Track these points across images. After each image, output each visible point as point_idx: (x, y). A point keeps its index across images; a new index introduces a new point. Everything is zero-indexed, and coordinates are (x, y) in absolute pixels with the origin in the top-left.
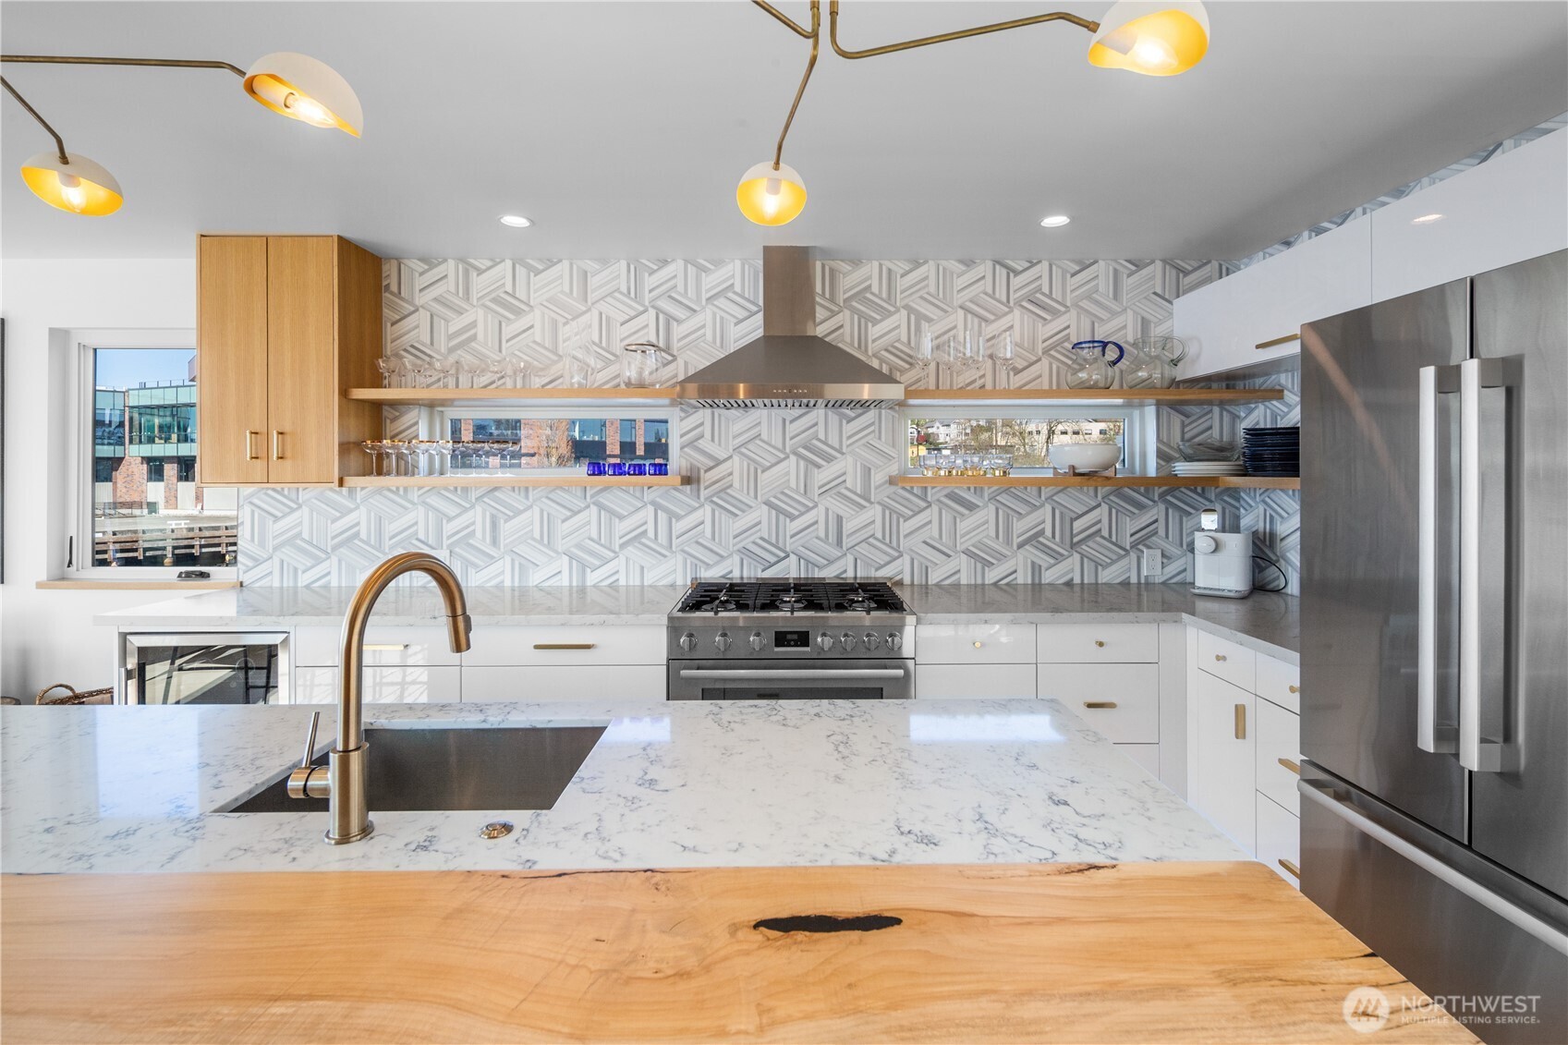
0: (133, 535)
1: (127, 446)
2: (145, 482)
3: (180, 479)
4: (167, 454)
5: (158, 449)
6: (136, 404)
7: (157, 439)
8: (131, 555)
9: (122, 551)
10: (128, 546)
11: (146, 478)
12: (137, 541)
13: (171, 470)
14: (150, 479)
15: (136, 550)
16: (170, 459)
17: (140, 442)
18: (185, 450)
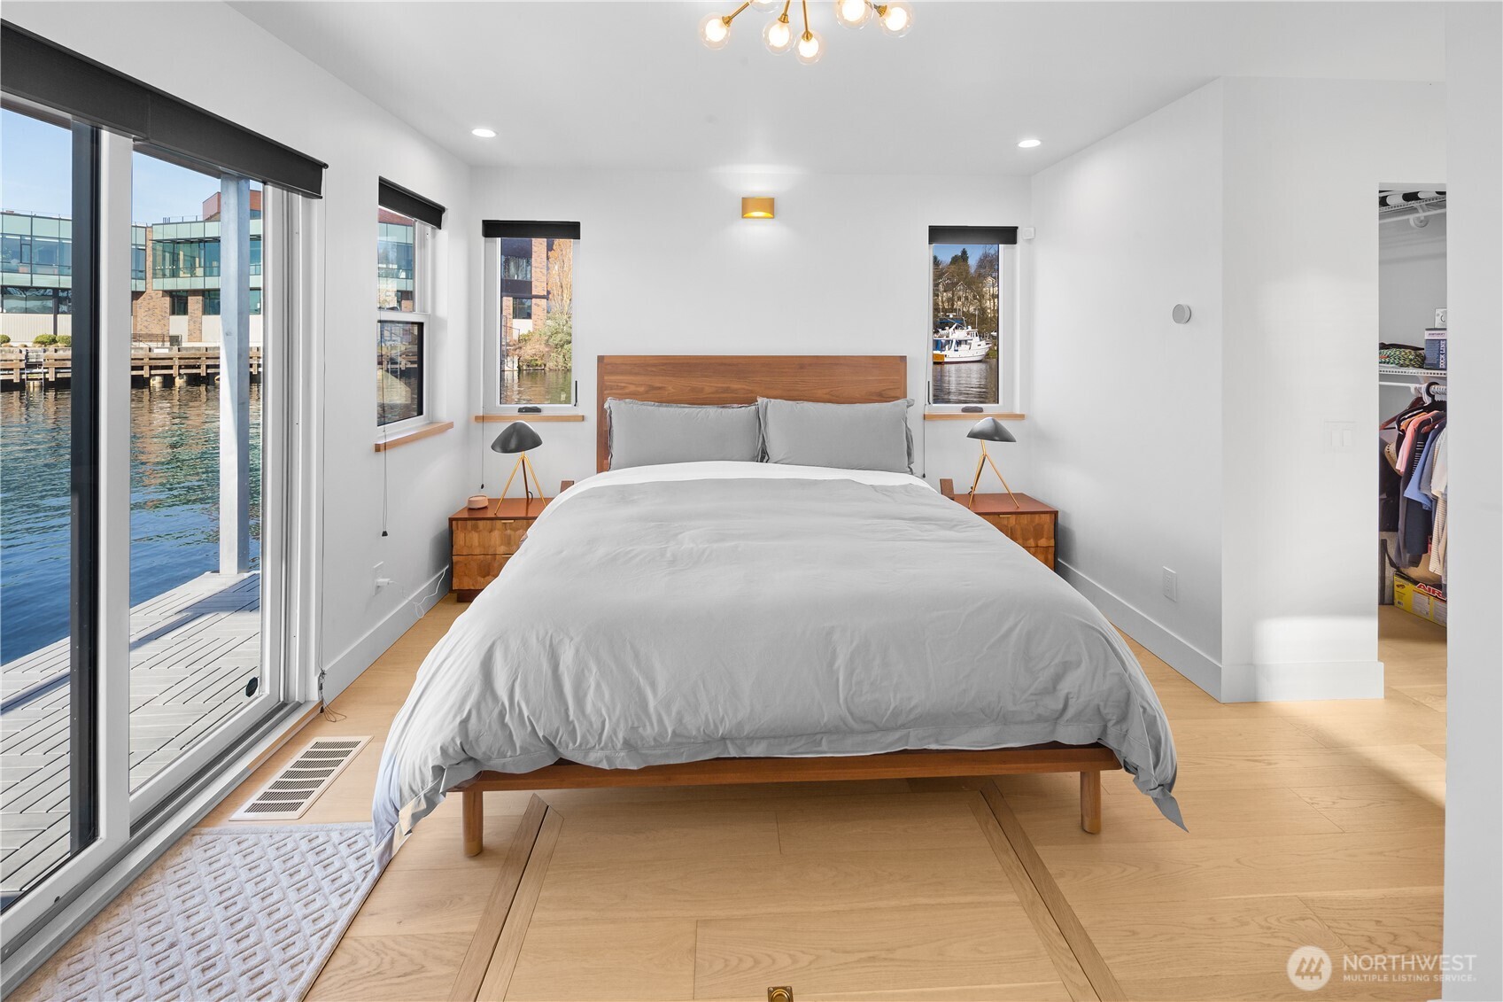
0: (197, 352)
1: (149, 279)
2: (168, 315)
3: (205, 312)
4: (194, 287)
5: (183, 283)
6: (161, 238)
7: (181, 274)
8: (194, 371)
9: (187, 367)
10: (192, 362)
11: (168, 311)
12: (199, 358)
13: (195, 304)
14: (173, 313)
15: (199, 367)
16: (195, 292)
17: (164, 276)
18: (211, 283)
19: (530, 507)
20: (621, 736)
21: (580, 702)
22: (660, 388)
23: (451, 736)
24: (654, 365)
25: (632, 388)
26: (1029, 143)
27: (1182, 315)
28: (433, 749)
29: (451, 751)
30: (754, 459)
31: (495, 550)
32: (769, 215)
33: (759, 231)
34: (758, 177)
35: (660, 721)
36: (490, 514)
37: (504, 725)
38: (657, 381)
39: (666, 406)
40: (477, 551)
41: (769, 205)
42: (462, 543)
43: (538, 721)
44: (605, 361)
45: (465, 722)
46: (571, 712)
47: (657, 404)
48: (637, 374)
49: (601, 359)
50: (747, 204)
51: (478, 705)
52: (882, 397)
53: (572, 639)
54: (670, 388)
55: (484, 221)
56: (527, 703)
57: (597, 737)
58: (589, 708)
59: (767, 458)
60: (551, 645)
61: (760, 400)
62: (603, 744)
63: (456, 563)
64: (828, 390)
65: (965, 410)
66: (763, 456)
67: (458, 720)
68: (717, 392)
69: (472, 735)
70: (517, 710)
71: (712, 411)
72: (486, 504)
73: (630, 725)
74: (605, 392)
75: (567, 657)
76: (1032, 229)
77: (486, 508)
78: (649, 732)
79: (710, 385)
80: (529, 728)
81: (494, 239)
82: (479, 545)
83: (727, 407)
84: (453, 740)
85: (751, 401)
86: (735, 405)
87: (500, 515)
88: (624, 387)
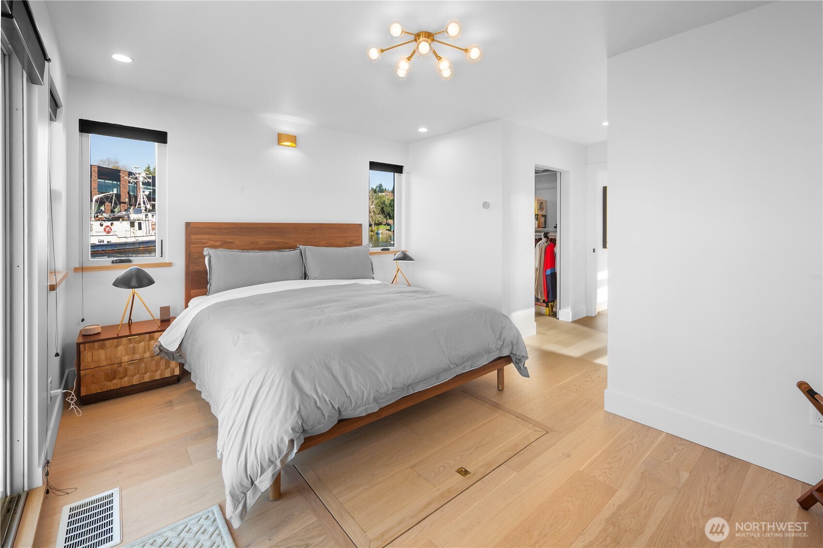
19: (132, 328)
20: (372, 396)
21: (350, 385)
22: (230, 243)
23: (295, 421)
24: (226, 229)
25: (211, 243)
26: (423, 130)
27: (486, 205)
28: (286, 432)
29: (297, 429)
30: (301, 279)
31: (121, 359)
32: (295, 145)
33: (286, 153)
34: (287, 123)
35: (386, 384)
36: (102, 337)
37: (318, 408)
38: (228, 238)
39: (246, 252)
40: (104, 363)
41: (293, 139)
42: (90, 360)
43: (334, 401)
44: (191, 225)
45: (299, 412)
46: (348, 392)
47: (240, 251)
48: (215, 234)
49: (188, 224)
50: (281, 138)
51: (302, 401)
52: (351, 244)
53: (334, 359)
54: (237, 242)
55: (80, 119)
56: (327, 394)
57: (361, 401)
58: (355, 388)
59: (307, 277)
60: (325, 364)
61: (301, 247)
62: (364, 403)
63: (85, 375)
64: (326, 242)
65: (382, 250)
66: (305, 277)
67: (295, 413)
68: (267, 244)
69: (305, 418)
70: (322, 399)
71: (275, 254)
72: (100, 330)
73: (375, 390)
74: (192, 246)
75: (336, 368)
76: (410, 168)
77: (99, 334)
78: (383, 390)
79: (262, 240)
80: (331, 406)
81: (88, 134)
82: (106, 359)
83: (283, 251)
84: (297, 423)
85: (294, 248)
86: (287, 250)
87: (120, 335)
88: (206, 243)
